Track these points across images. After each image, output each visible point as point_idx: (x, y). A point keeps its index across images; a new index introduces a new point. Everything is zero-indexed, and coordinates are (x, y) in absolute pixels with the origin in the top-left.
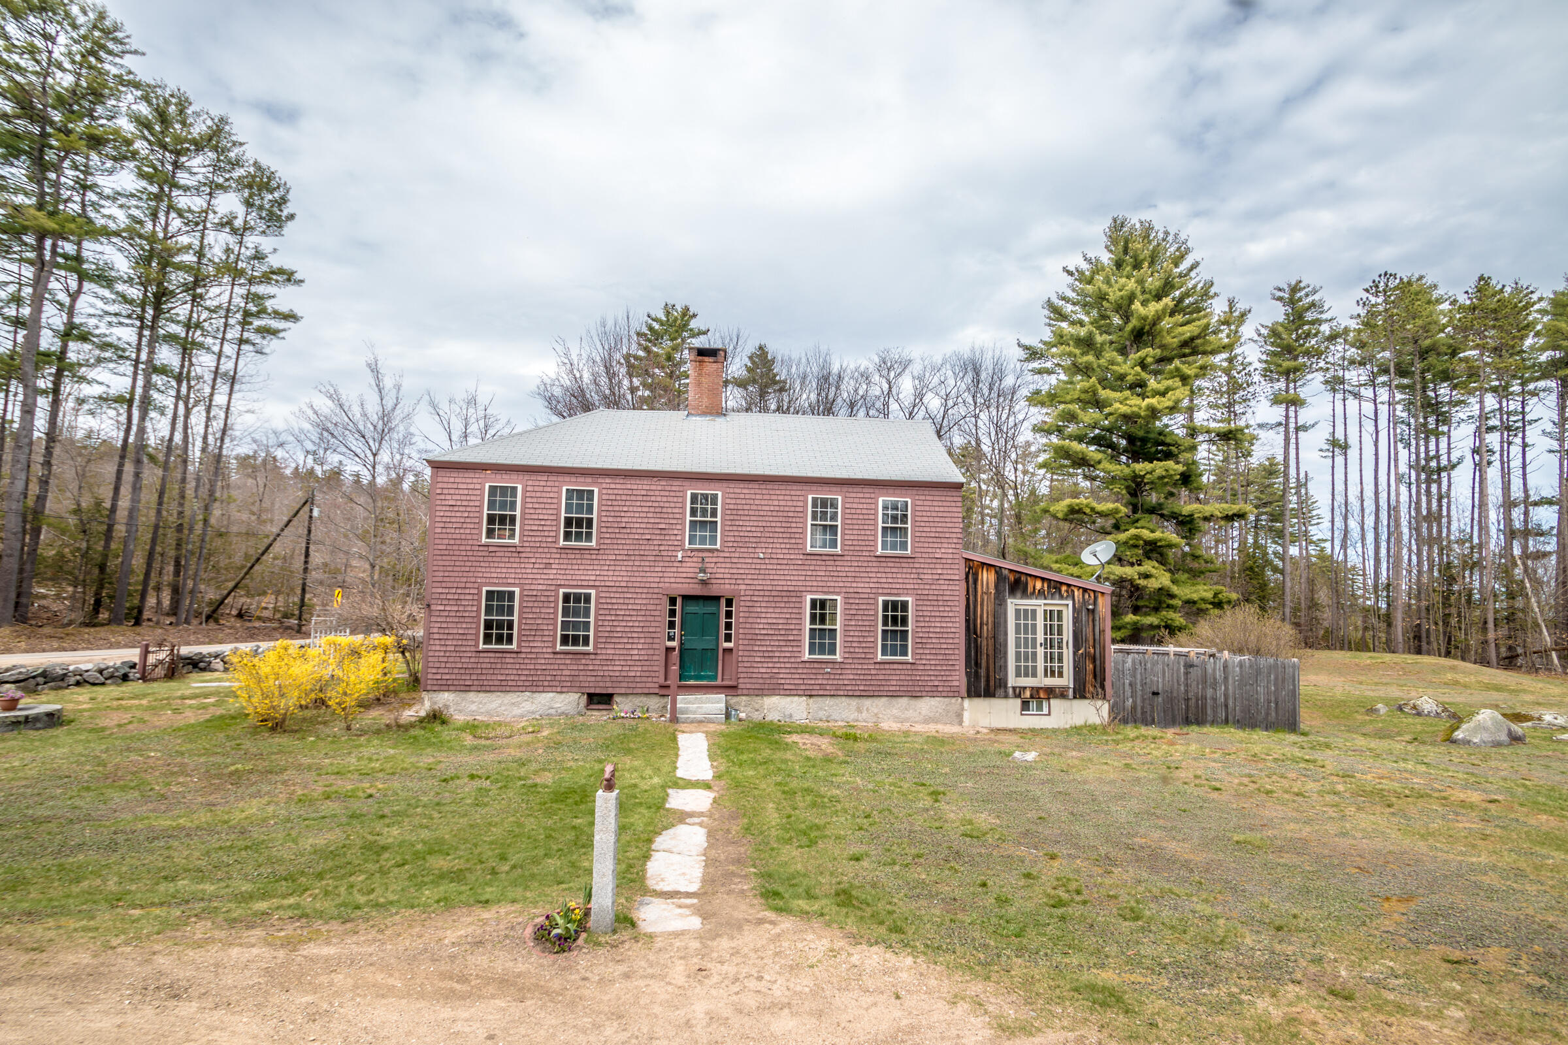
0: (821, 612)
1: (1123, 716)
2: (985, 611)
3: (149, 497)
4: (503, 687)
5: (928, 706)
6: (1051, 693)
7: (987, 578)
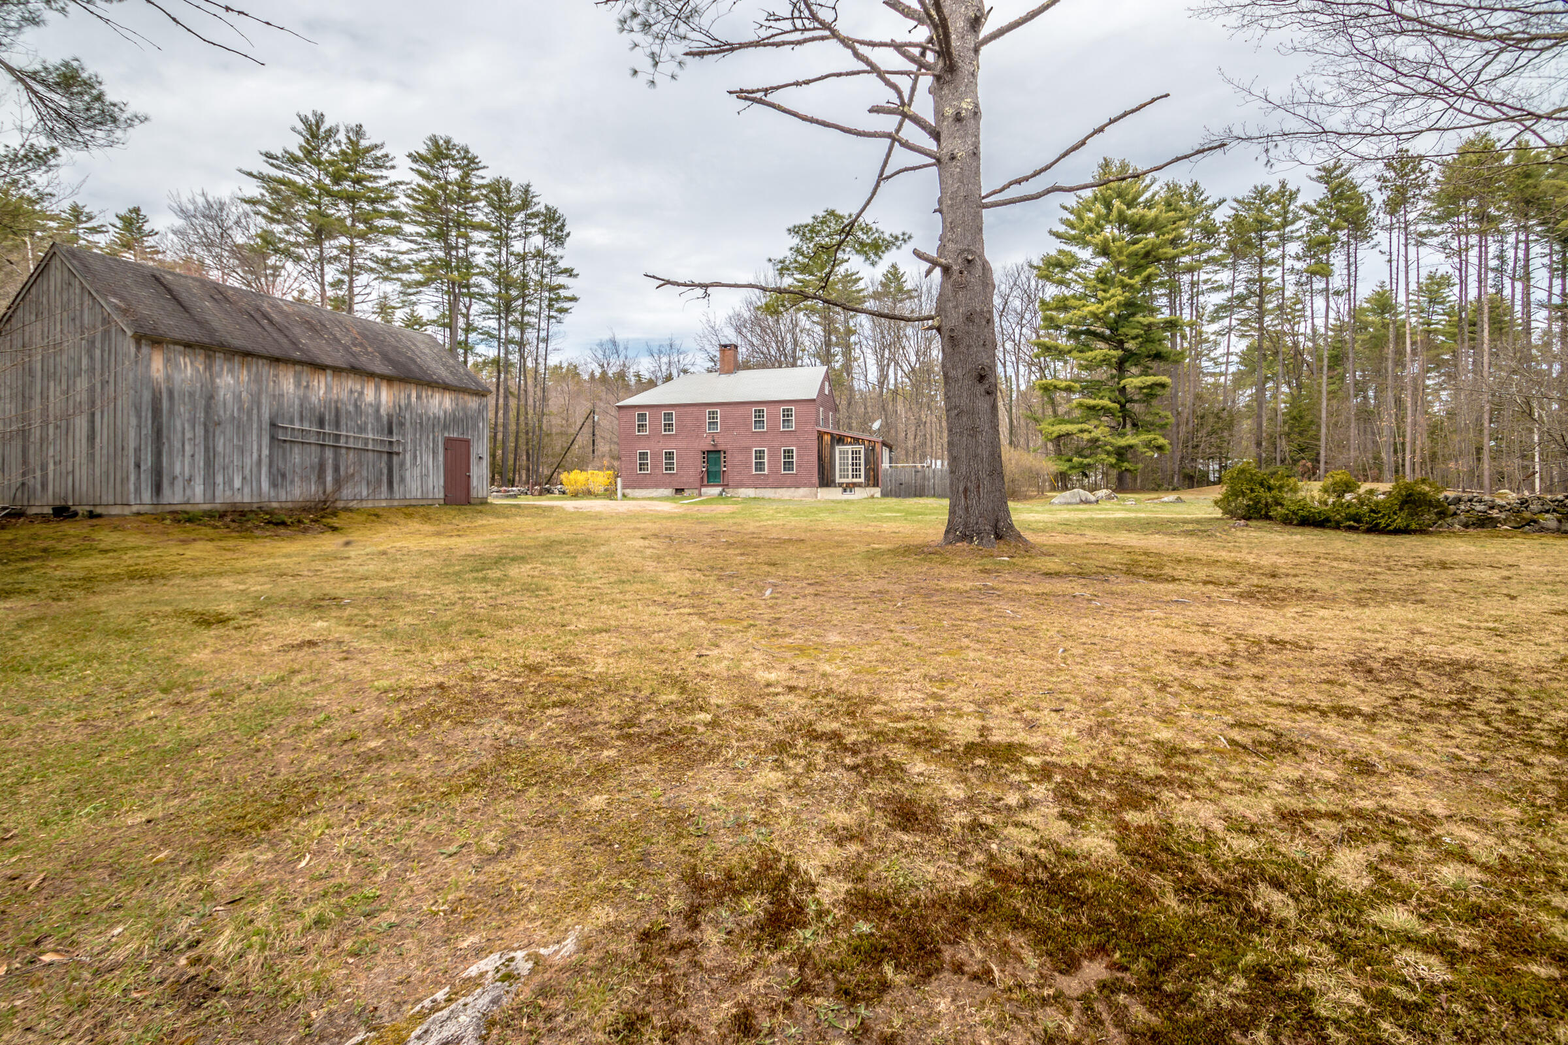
0: (760, 455)
1: (885, 495)
2: (826, 452)
3: (512, 414)
4: (646, 487)
5: (802, 491)
6: (855, 485)
7: (827, 438)
